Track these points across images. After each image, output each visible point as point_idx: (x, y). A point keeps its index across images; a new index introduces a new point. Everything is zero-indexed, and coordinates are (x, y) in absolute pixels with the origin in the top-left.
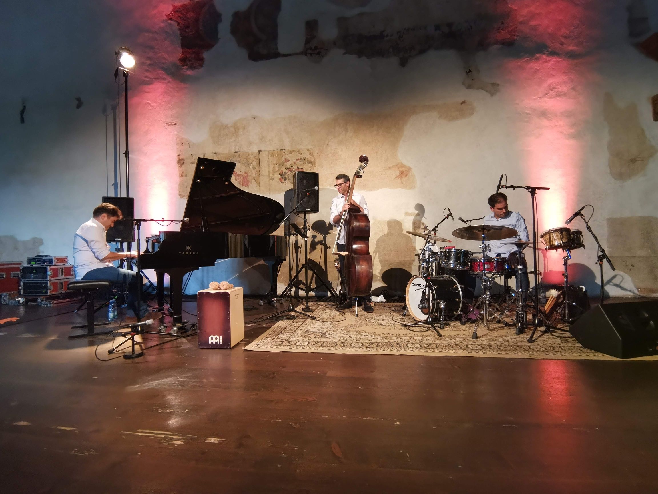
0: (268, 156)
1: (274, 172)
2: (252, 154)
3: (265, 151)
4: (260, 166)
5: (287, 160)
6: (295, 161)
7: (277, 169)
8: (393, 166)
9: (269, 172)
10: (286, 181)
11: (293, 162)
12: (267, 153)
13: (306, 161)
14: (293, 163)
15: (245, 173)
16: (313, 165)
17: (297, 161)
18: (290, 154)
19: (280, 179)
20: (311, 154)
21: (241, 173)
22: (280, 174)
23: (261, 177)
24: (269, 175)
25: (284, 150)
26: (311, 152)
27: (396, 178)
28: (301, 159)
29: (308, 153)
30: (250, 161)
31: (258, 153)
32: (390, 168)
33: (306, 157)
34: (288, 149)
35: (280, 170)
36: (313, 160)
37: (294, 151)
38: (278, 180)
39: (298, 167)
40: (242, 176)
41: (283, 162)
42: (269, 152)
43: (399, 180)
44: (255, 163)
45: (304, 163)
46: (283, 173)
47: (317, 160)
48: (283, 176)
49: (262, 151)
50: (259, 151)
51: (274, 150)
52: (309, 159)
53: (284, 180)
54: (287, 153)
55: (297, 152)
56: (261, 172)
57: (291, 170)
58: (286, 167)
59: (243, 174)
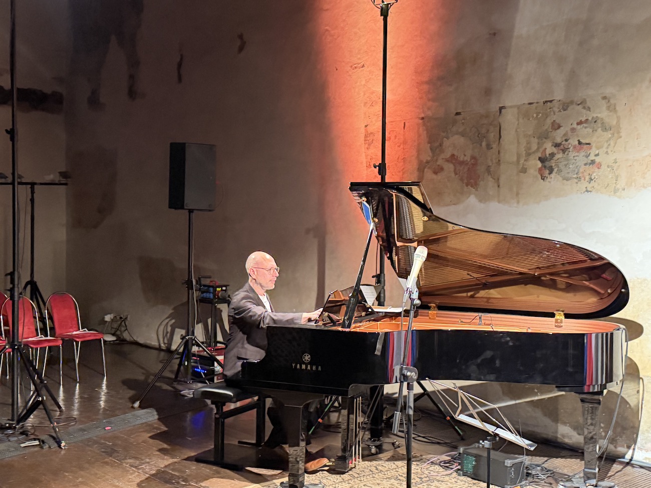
0: (518, 118)
1: (528, 154)
2: (487, 117)
4: (501, 141)
5: (556, 126)
6: (573, 126)
7: (534, 147)
10: (553, 175)
11: (569, 129)
12: (515, 110)
13: (600, 125)
14: (570, 133)
15: (473, 158)
16: (613, 134)
17: (579, 127)
18: (565, 110)
19: (540, 170)
20: (612, 108)
21: (466, 158)
22: (540, 159)
23: (503, 166)
24: (518, 161)
25: (551, 101)
26: (612, 101)
28: (587, 121)
29: (604, 105)
31: (498, 114)
33: (599, 115)
34: (558, 98)
35: (541, 150)
36: (614, 122)
37: (572, 102)
38: (537, 173)
39: (579, 140)
40: (467, 164)
41: (546, 130)
42: (518, 108)
44: (492, 136)
45: (594, 131)
46: (548, 156)
47: (625, 122)
48: (547, 164)
49: (505, 108)
50: (501, 109)
51: (530, 104)
52: (606, 120)
53: (547, 172)
54: (556, 109)
55: (580, 106)
56: (502, 154)
57: (565, 148)
58: (553, 142)
59: (469, 160)
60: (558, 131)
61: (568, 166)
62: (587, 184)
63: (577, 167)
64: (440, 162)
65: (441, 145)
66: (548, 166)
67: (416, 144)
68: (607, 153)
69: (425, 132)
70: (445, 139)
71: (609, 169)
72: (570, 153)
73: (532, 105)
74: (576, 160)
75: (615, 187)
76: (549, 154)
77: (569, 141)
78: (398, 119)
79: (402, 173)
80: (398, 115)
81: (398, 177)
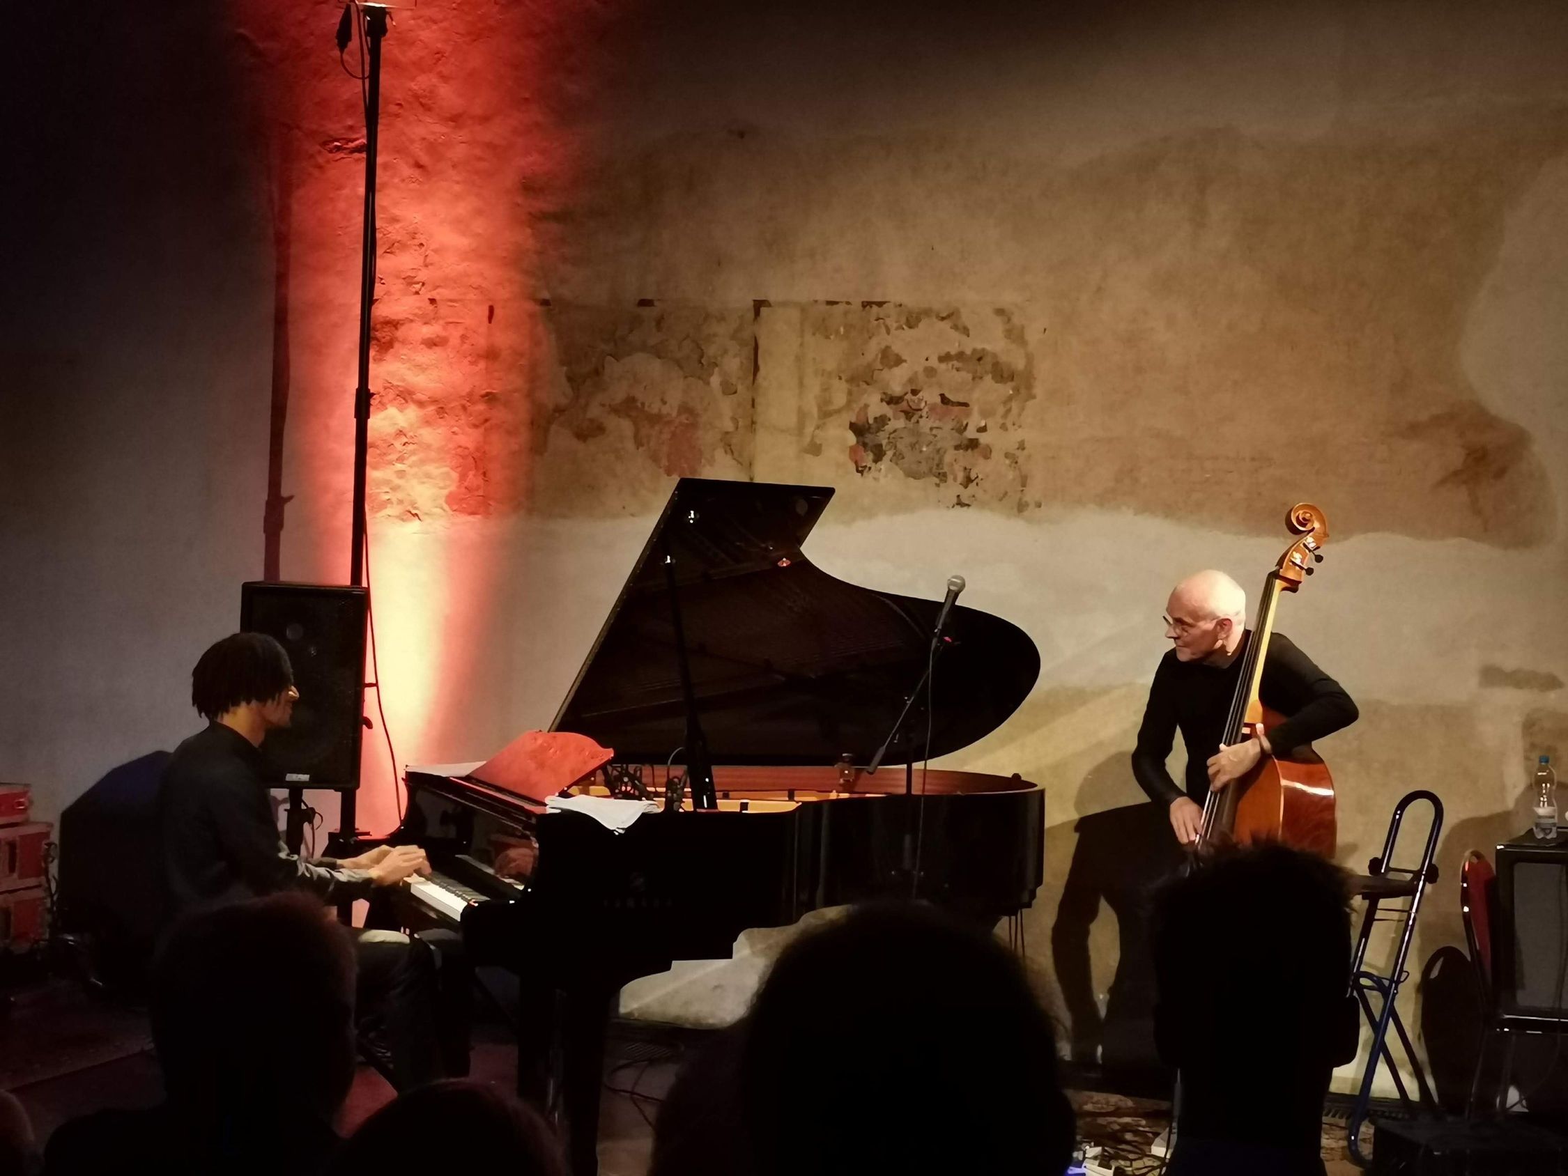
0: (802, 331)
1: (826, 414)
2: (722, 319)
3: (784, 304)
4: (759, 380)
5: (891, 359)
6: (928, 364)
7: (840, 399)
8: (1437, 421)
9: (802, 415)
10: (884, 465)
11: (920, 369)
12: (795, 315)
13: (989, 367)
14: (922, 378)
15: (685, 409)
16: (1018, 389)
17: (943, 366)
18: (910, 327)
19: (853, 450)
20: (1016, 335)
21: (665, 409)
22: (853, 427)
23: (762, 437)
24: (800, 426)
25: (880, 304)
26: (1016, 320)
27: (1443, 482)
28: (960, 356)
29: (998, 327)
30: (711, 350)
31: (751, 314)
32: (1414, 430)
33: (988, 347)
34: (898, 298)
35: (856, 407)
36: (1020, 364)
37: (927, 312)
38: (844, 458)
39: (942, 396)
40: (669, 423)
41: (869, 366)
42: (802, 309)
43: (1461, 495)
44: (733, 364)
45: (977, 378)
46: (871, 421)
47: (1043, 369)
48: (869, 438)
49: (770, 305)
50: (759, 305)
51: (831, 303)
52: (1003, 358)
53: (871, 456)
54: (892, 323)
55: (945, 321)
56: (759, 408)
57: (911, 407)
58: (884, 393)
59: (674, 414)
60: (897, 371)
61: (917, 446)
62: (959, 490)
63: (938, 451)
64: (595, 411)
65: (597, 372)
66: (870, 444)
67: (523, 362)
68: (1004, 427)
69: (553, 337)
70: (609, 358)
71: (1007, 462)
72: (922, 421)
73: (835, 306)
74: (935, 436)
75: (1020, 499)
76: (876, 418)
77: (920, 395)
78: (472, 296)
79: (482, 430)
80: (470, 286)
81: (469, 439)
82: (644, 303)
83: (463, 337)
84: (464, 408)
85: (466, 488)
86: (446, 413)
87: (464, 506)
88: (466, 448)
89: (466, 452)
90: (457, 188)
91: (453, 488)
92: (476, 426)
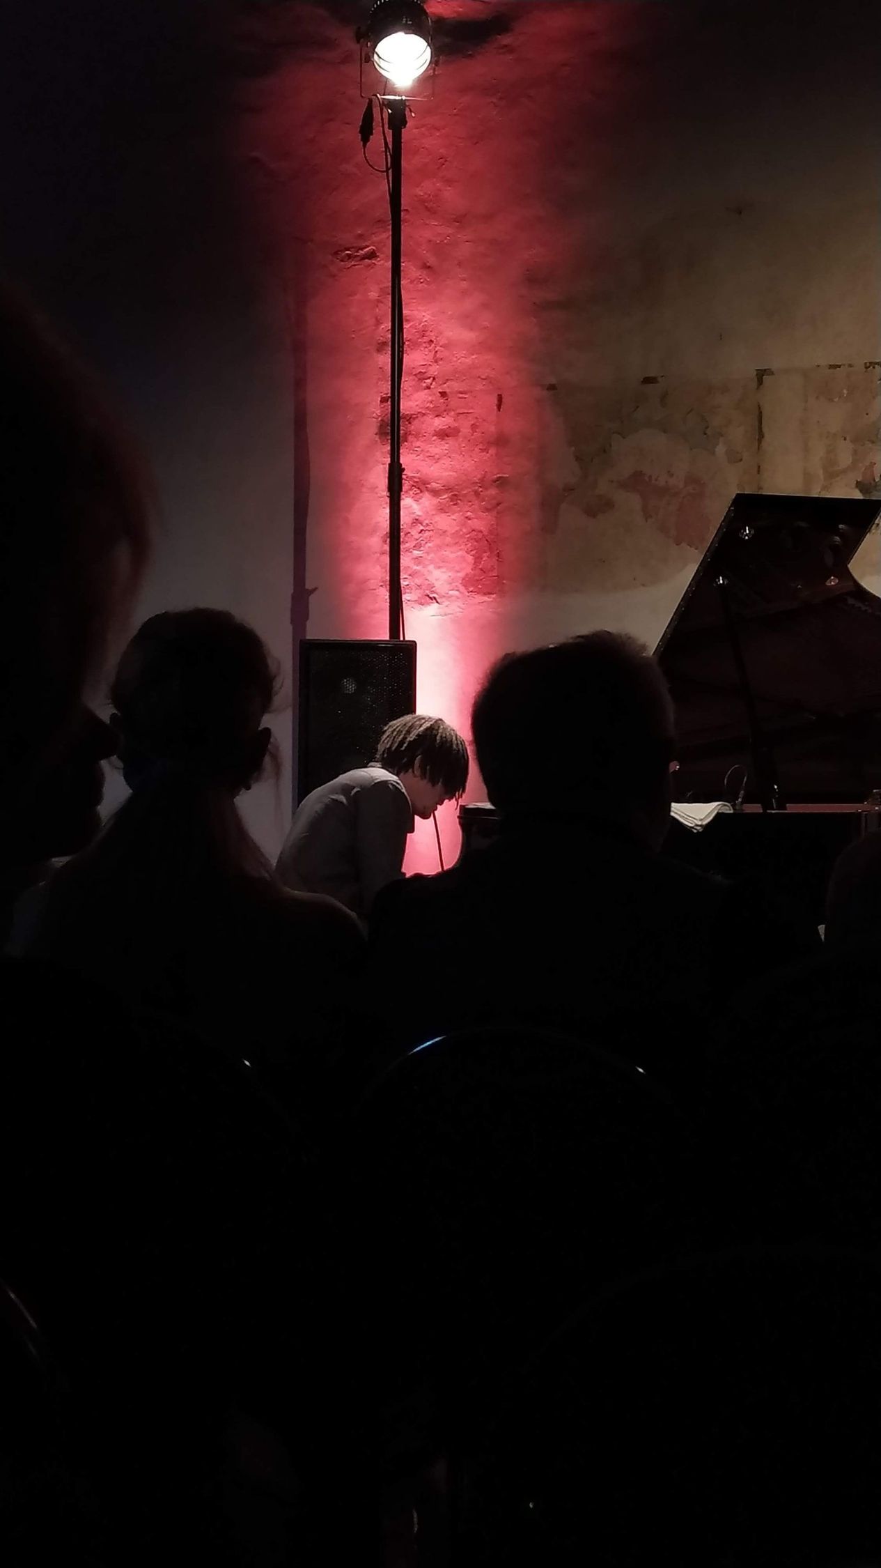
0: (806, 397)
1: (832, 475)
3: (786, 371)
4: (764, 444)
7: (846, 459)
9: (808, 477)
12: (798, 379)
15: (692, 480)
21: (672, 482)
22: (859, 486)
30: (716, 421)
31: (754, 384)
35: (863, 466)
40: (677, 494)
42: (805, 375)
44: (738, 434)
49: (772, 373)
51: (834, 367)
56: (765, 473)
59: (681, 485)
64: (603, 488)
65: (605, 450)
67: (532, 446)
69: (561, 420)
70: (616, 436)
73: (838, 369)
78: (479, 387)
79: (494, 513)
80: (479, 377)
81: (481, 523)
82: (648, 380)
83: (474, 427)
84: (477, 494)
85: (481, 569)
86: (460, 500)
87: (480, 587)
88: (481, 532)
89: (480, 536)
90: (464, 284)
91: (468, 570)
92: (487, 510)
